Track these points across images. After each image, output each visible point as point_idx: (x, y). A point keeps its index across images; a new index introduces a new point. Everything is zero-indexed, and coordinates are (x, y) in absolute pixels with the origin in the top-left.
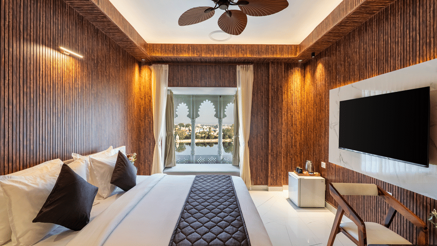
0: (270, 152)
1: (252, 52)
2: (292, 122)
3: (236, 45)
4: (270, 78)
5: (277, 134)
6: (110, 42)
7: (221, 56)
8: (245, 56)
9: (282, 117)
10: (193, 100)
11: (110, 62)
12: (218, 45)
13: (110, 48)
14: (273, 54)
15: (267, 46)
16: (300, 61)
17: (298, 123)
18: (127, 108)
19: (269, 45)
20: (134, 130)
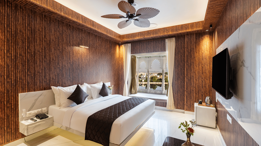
0: (185, 89)
1: (172, 31)
2: (203, 71)
3: (163, 28)
4: (186, 44)
5: (190, 79)
6: (102, 39)
7: (155, 36)
8: (168, 33)
9: (194, 68)
10: (148, 60)
11: (102, 47)
12: (153, 30)
13: (102, 41)
14: (186, 29)
15: (182, 25)
16: (207, 30)
17: (207, 72)
18: (112, 65)
19: (183, 24)
20: (116, 75)
